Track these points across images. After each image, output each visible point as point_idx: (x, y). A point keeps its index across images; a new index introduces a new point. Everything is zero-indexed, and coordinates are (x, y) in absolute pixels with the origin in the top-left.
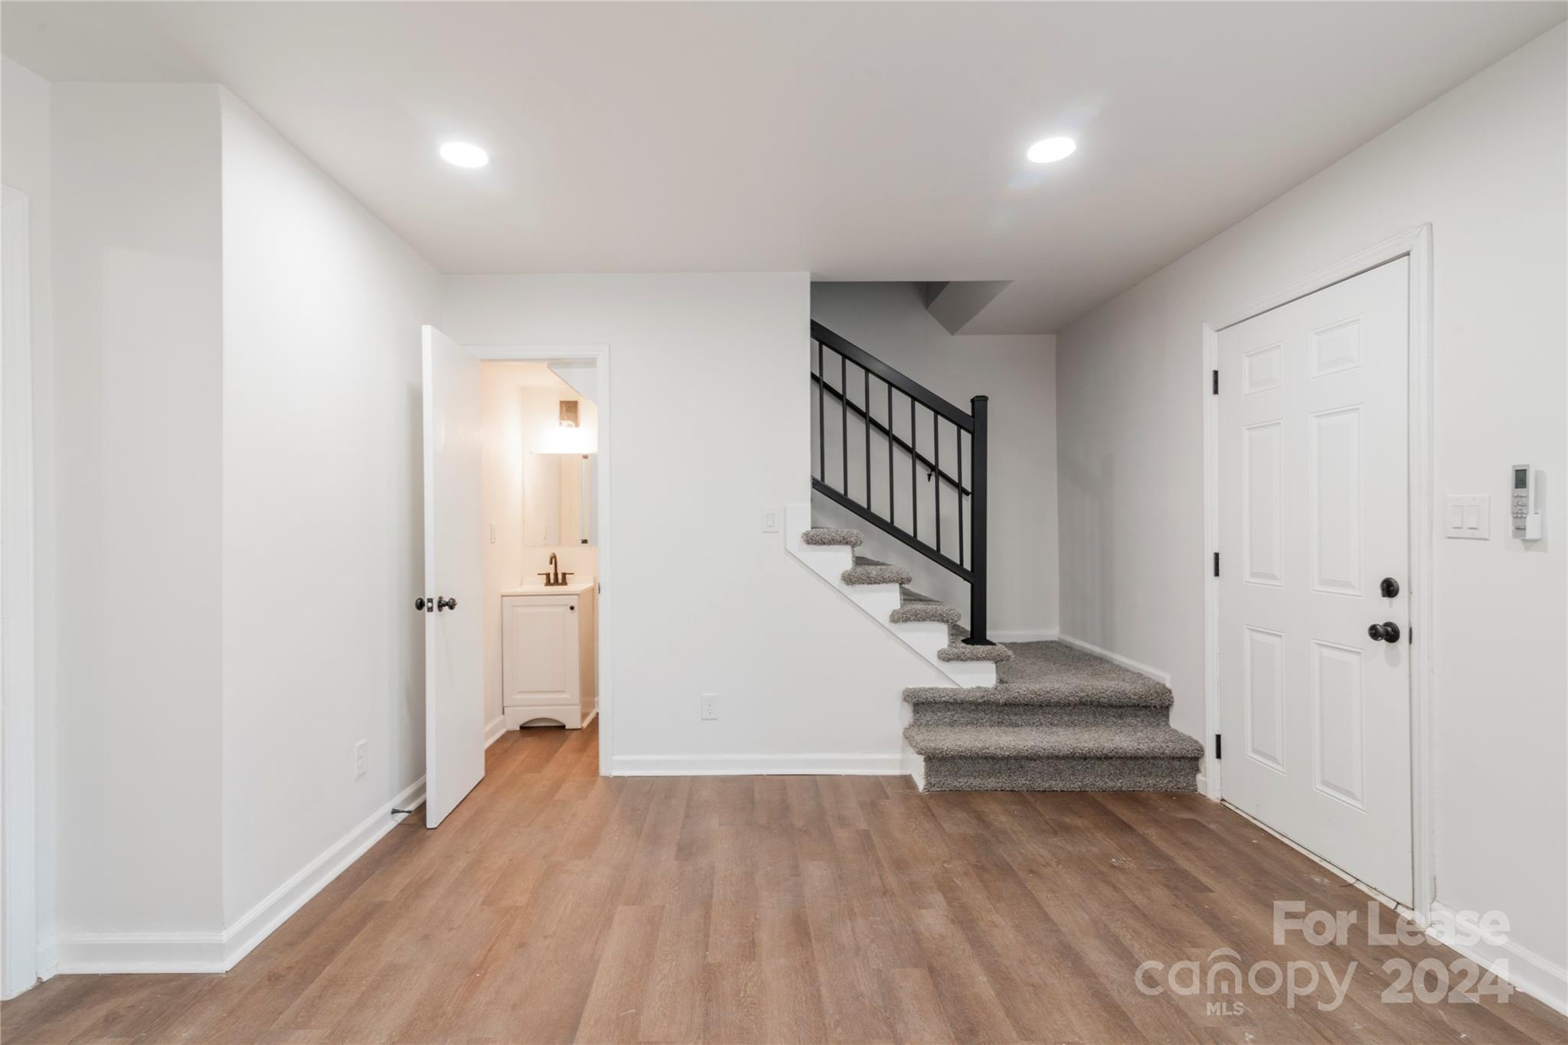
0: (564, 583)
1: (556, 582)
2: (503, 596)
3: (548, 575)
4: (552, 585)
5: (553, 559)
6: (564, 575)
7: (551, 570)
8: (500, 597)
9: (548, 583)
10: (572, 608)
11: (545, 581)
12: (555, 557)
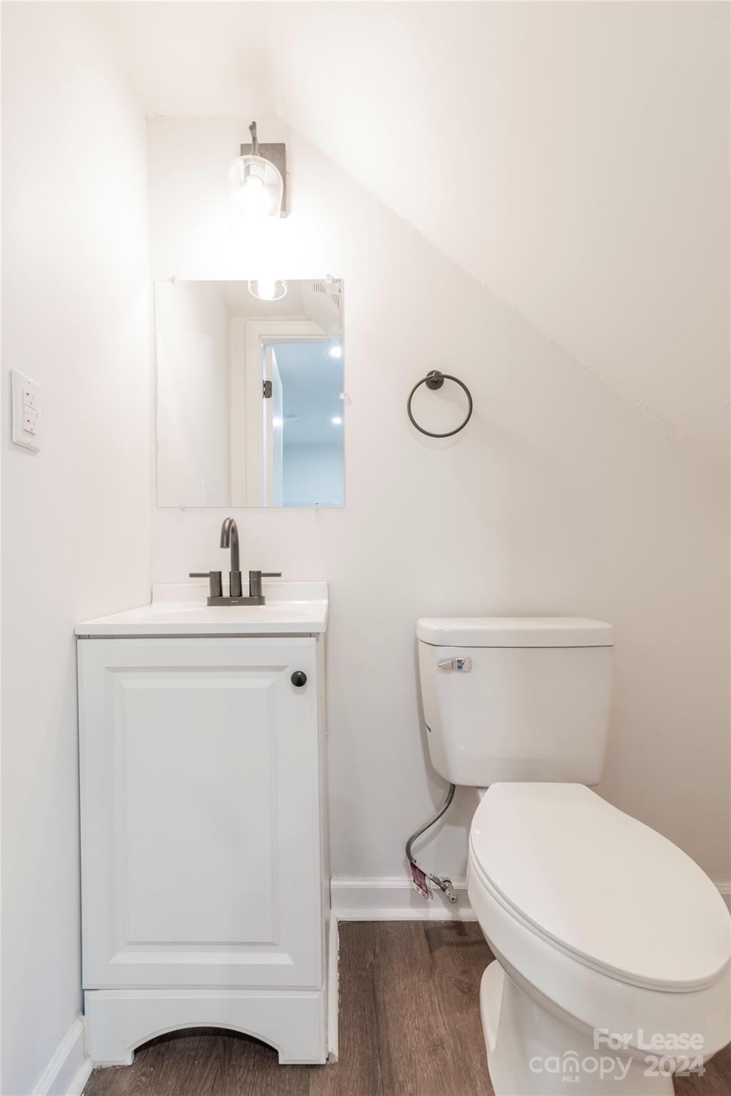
0: (257, 598)
1: (237, 598)
2: (80, 637)
3: (216, 577)
4: (227, 602)
5: (230, 537)
6: (256, 577)
7: (222, 561)
8: (69, 639)
9: (217, 598)
10: (299, 680)
11: (207, 593)
12: (234, 531)
